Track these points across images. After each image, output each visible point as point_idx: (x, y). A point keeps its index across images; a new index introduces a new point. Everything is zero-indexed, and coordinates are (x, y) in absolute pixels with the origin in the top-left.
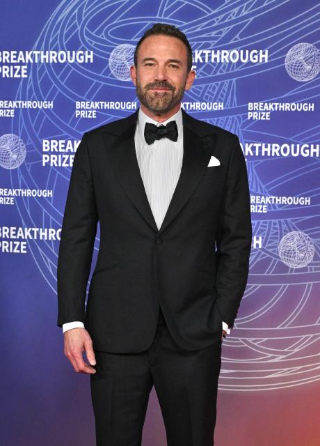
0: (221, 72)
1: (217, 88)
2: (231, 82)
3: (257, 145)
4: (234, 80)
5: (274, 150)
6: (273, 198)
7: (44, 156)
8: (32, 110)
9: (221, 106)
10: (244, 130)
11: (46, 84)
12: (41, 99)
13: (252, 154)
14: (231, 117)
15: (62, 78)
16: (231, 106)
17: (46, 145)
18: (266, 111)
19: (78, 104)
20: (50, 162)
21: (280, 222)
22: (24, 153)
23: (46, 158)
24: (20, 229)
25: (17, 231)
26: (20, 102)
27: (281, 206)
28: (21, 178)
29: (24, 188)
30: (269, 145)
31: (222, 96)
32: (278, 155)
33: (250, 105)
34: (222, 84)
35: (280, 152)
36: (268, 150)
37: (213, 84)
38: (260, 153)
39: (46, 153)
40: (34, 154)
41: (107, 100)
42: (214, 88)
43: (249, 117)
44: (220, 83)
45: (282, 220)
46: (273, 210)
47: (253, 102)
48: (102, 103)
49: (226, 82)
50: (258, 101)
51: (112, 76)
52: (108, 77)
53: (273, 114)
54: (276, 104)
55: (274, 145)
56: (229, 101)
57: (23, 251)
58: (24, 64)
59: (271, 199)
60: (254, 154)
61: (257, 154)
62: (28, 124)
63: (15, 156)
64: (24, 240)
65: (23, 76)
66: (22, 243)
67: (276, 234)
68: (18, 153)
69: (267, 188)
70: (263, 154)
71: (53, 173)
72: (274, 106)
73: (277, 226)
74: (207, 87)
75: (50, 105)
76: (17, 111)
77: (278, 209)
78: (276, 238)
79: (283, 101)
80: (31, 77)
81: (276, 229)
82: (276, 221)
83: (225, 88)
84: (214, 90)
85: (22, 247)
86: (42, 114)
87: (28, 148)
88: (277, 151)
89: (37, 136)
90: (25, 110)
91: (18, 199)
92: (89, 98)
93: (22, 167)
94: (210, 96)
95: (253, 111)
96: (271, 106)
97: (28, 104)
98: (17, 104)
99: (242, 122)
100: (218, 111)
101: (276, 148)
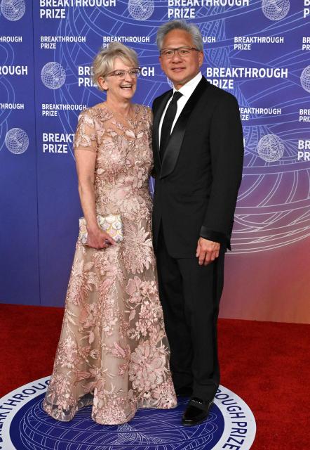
0: (214, 13)
1: (211, 26)
2: (221, 21)
3: (241, 69)
4: (223, 19)
5: (254, 73)
6: (253, 109)
7: (80, 79)
8: (69, 43)
9: (214, 40)
10: (232, 57)
11: (80, 23)
12: (76, 35)
13: (237, 76)
14: (221, 48)
15: (92, 19)
16: (221, 39)
17: (81, 70)
18: (248, 43)
19: (105, 38)
20: (84, 83)
21: (258, 127)
22: (64, 77)
23: (81, 80)
24: (62, 135)
25: (60, 136)
26: (60, 37)
27: (259, 115)
28: (62, 95)
29: (65, 103)
30: (250, 69)
31: (214, 31)
32: (257, 76)
33: (236, 38)
34: (214, 22)
35: (258, 74)
36: (250, 73)
37: (208, 22)
38: (243, 75)
39: (81, 76)
40: (72, 77)
41: (127, 35)
42: (209, 25)
43: (235, 48)
44: (212, 22)
45: (260, 126)
46: (253, 118)
47: (238, 36)
48: (123, 37)
49: (217, 21)
50: (241, 35)
51: (130, 17)
52: (128, 17)
53: (253, 45)
54: (255, 38)
55: (254, 69)
56: (220, 35)
57: (65, 152)
58: (63, 8)
59: (252, 110)
60: (239, 76)
61: (241, 76)
62: (66, 54)
63: (57, 79)
64: (66, 143)
65: (62, 17)
66: (64, 146)
67: (256, 136)
68: (60, 76)
69: (249, 101)
70: (246, 76)
71: (87, 92)
72: (254, 39)
73: (256, 131)
74: (202, 25)
75: (84, 39)
76: (58, 44)
77: (257, 118)
78: (256, 140)
79: (260, 36)
80: (68, 18)
81: (256, 133)
82: (256, 127)
83: (217, 25)
84: (208, 27)
85: (64, 149)
86: (77, 47)
87: (67, 73)
88: (256, 73)
89: (74, 63)
90: (64, 43)
91: (61, 112)
92: (113, 34)
93: (63, 87)
94: (205, 32)
95: (238, 43)
96: (251, 40)
97: (67, 39)
98: (58, 39)
99: (230, 52)
100: (211, 43)
101: (255, 71)
